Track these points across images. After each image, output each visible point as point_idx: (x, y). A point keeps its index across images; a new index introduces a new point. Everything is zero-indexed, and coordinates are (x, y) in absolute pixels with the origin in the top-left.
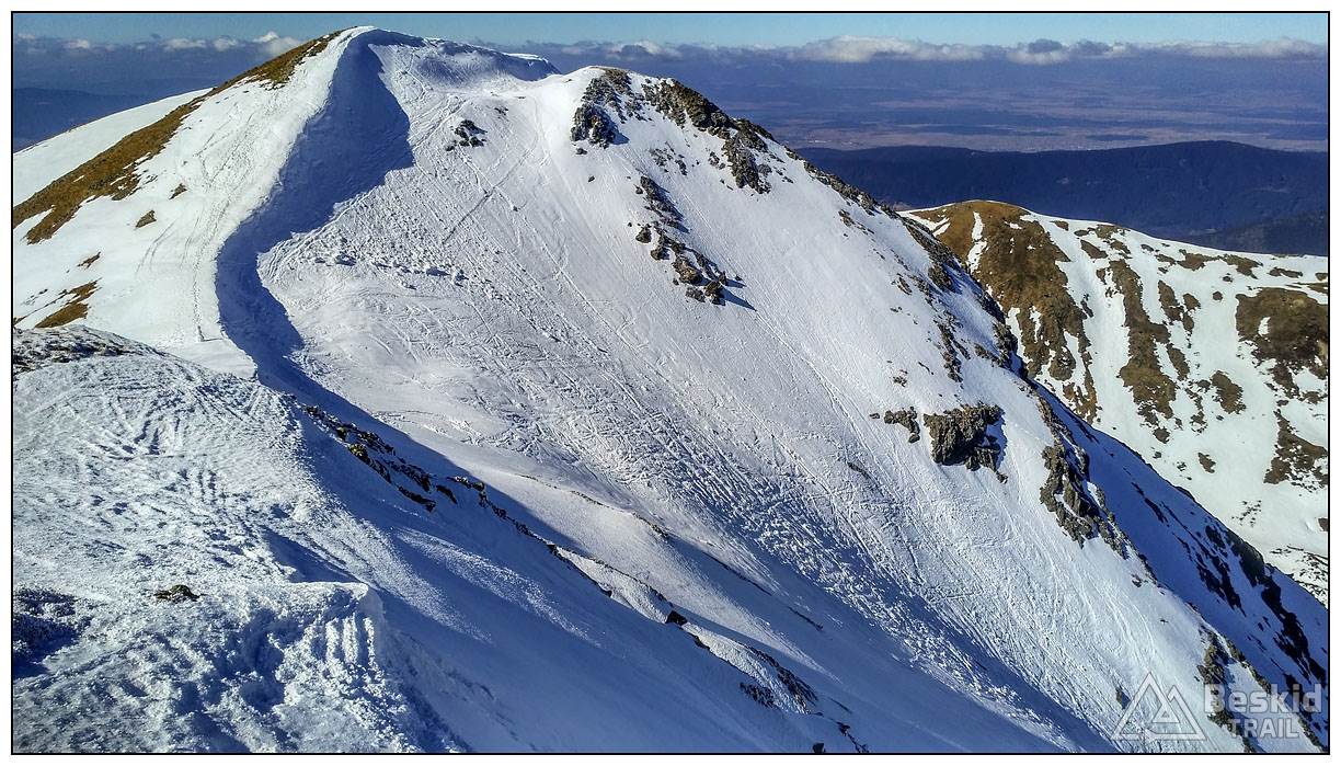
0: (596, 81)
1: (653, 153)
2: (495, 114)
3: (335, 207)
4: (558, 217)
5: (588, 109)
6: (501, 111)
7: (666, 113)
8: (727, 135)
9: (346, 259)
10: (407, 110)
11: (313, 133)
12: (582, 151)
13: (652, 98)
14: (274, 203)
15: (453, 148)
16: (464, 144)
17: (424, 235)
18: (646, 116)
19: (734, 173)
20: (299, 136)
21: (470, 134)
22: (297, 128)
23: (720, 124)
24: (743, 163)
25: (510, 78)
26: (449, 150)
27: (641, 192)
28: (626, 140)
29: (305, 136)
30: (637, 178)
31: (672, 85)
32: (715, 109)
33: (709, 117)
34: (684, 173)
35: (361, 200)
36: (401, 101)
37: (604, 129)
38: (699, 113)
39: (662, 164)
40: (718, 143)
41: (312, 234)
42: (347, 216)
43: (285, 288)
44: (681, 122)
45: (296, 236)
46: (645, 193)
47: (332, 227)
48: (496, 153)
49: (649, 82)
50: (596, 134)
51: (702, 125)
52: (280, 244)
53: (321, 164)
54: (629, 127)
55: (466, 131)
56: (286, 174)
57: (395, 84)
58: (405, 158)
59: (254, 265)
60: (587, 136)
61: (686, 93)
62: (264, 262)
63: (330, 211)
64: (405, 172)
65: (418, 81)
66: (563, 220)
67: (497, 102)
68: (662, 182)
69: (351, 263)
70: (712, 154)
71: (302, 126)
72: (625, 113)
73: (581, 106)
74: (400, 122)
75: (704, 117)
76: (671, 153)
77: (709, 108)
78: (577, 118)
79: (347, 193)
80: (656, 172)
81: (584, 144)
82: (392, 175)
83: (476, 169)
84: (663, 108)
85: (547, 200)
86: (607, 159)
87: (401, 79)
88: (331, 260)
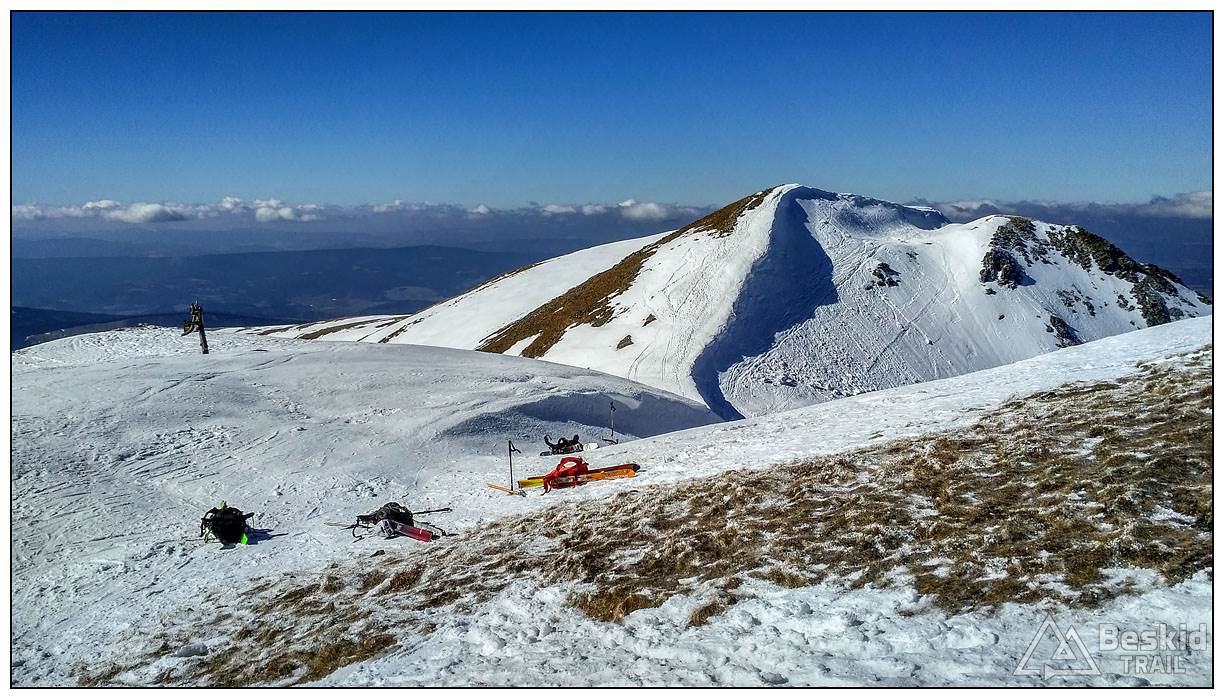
0: (1002, 227)
1: (1061, 294)
2: (907, 258)
3: (776, 336)
4: (971, 352)
5: (997, 253)
6: (912, 256)
7: (1071, 258)
8: (1135, 280)
9: (789, 381)
10: (831, 254)
11: (760, 275)
12: (991, 292)
13: (1057, 244)
14: (729, 330)
15: (871, 287)
16: (881, 284)
17: (851, 363)
18: (1051, 260)
19: (1144, 316)
21: (886, 275)
23: (1127, 268)
24: (1153, 306)
26: (868, 289)
27: (1052, 331)
28: (1032, 282)
30: (1047, 317)
31: (1077, 231)
32: (1121, 254)
33: (1116, 262)
34: (1093, 314)
35: (797, 331)
36: (825, 247)
37: (1012, 272)
38: (1105, 258)
39: (1070, 305)
40: (1126, 287)
41: (759, 359)
42: (786, 342)
44: (1087, 266)
45: (747, 360)
46: (1056, 332)
47: (774, 353)
48: (910, 293)
49: (1054, 229)
50: (1005, 276)
51: (1109, 269)
52: (735, 365)
54: (1036, 270)
55: (883, 272)
56: (738, 307)
57: (819, 232)
58: (830, 295)
59: (717, 383)
60: (996, 277)
61: (1092, 239)
62: (724, 380)
64: (832, 307)
65: (838, 230)
66: (976, 354)
67: (909, 248)
68: (1071, 321)
69: (793, 384)
70: (1121, 297)
72: (1031, 257)
73: (989, 251)
74: (826, 265)
75: (1111, 261)
76: (1079, 295)
77: (1116, 253)
78: (986, 260)
79: (785, 324)
80: (1064, 311)
81: (993, 285)
82: (820, 310)
83: (892, 306)
84: (1069, 252)
85: (960, 337)
86: (1014, 298)
87: (823, 229)
88: (777, 381)
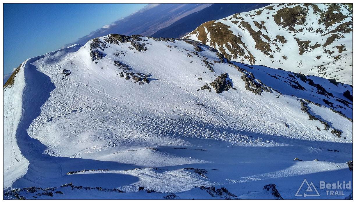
0: (91, 44)
1: (114, 54)
2: (70, 64)
3: (41, 108)
4: (98, 82)
5: (93, 52)
6: (72, 63)
7: (113, 43)
8: (130, 41)
9: (49, 120)
10: (48, 75)
11: (26, 93)
12: (96, 63)
13: (107, 41)
14: (24, 115)
15: (64, 78)
16: (66, 76)
17: (66, 103)
18: (108, 46)
19: (137, 49)
20: (22, 95)
21: (66, 72)
22: (21, 94)
23: (127, 39)
24: (138, 46)
25: (71, 53)
26: (63, 79)
27: (116, 65)
28: (106, 55)
29: (24, 95)
30: (113, 62)
31: (111, 35)
32: (124, 36)
33: (124, 39)
34: (125, 55)
35: (46, 103)
36: (45, 73)
37: (99, 55)
38: (121, 39)
39: (118, 56)
40: (129, 44)
41: (38, 118)
42: (45, 109)
43: (37, 135)
44: (117, 43)
45: (34, 121)
46: (117, 65)
47: (42, 114)
48: (75, 74)
49: (105, 38)
50: (98, 57)
51: (123, 41)
52: (31, 125)
53: (32, 100)
54: (105, 51)
55: (65, 72)
56: (24, 106)
57: (42, 70)
58: (52, 87)
59: (27, 133)
60: (96, 58)
61: (115, 36)
62: (29, 132)
63: (40, 110)
64: (54, 90)
65: (47, 66)
66: (100, 82)
67: (70, 61)
68: (120, 60)
69: (51, 120)
70: (129, 47)
71: (22, 92)
72: (102, 48)
73: (91, 52)
74: (47, 78)
75: (122, 39)
76: (119, 52)
77: (123, 37)
78: (91, 55)
79: (42, 103)
80: (117, 59)
81: (96, 61)
82: (51, 93)
83: (72, 80)
84: (112, 42)
85: (94, 79)
86: (103, 62)
87: (42, 68)
88: (46, 122)
